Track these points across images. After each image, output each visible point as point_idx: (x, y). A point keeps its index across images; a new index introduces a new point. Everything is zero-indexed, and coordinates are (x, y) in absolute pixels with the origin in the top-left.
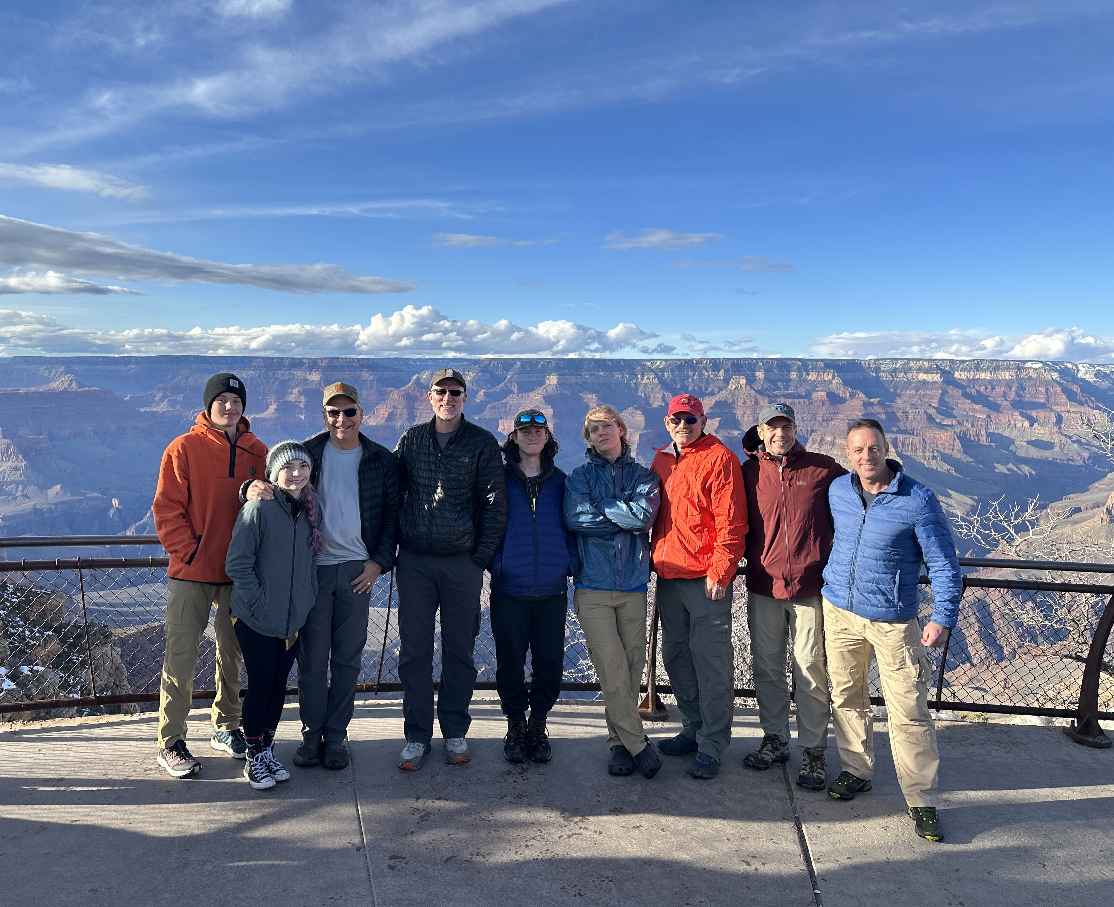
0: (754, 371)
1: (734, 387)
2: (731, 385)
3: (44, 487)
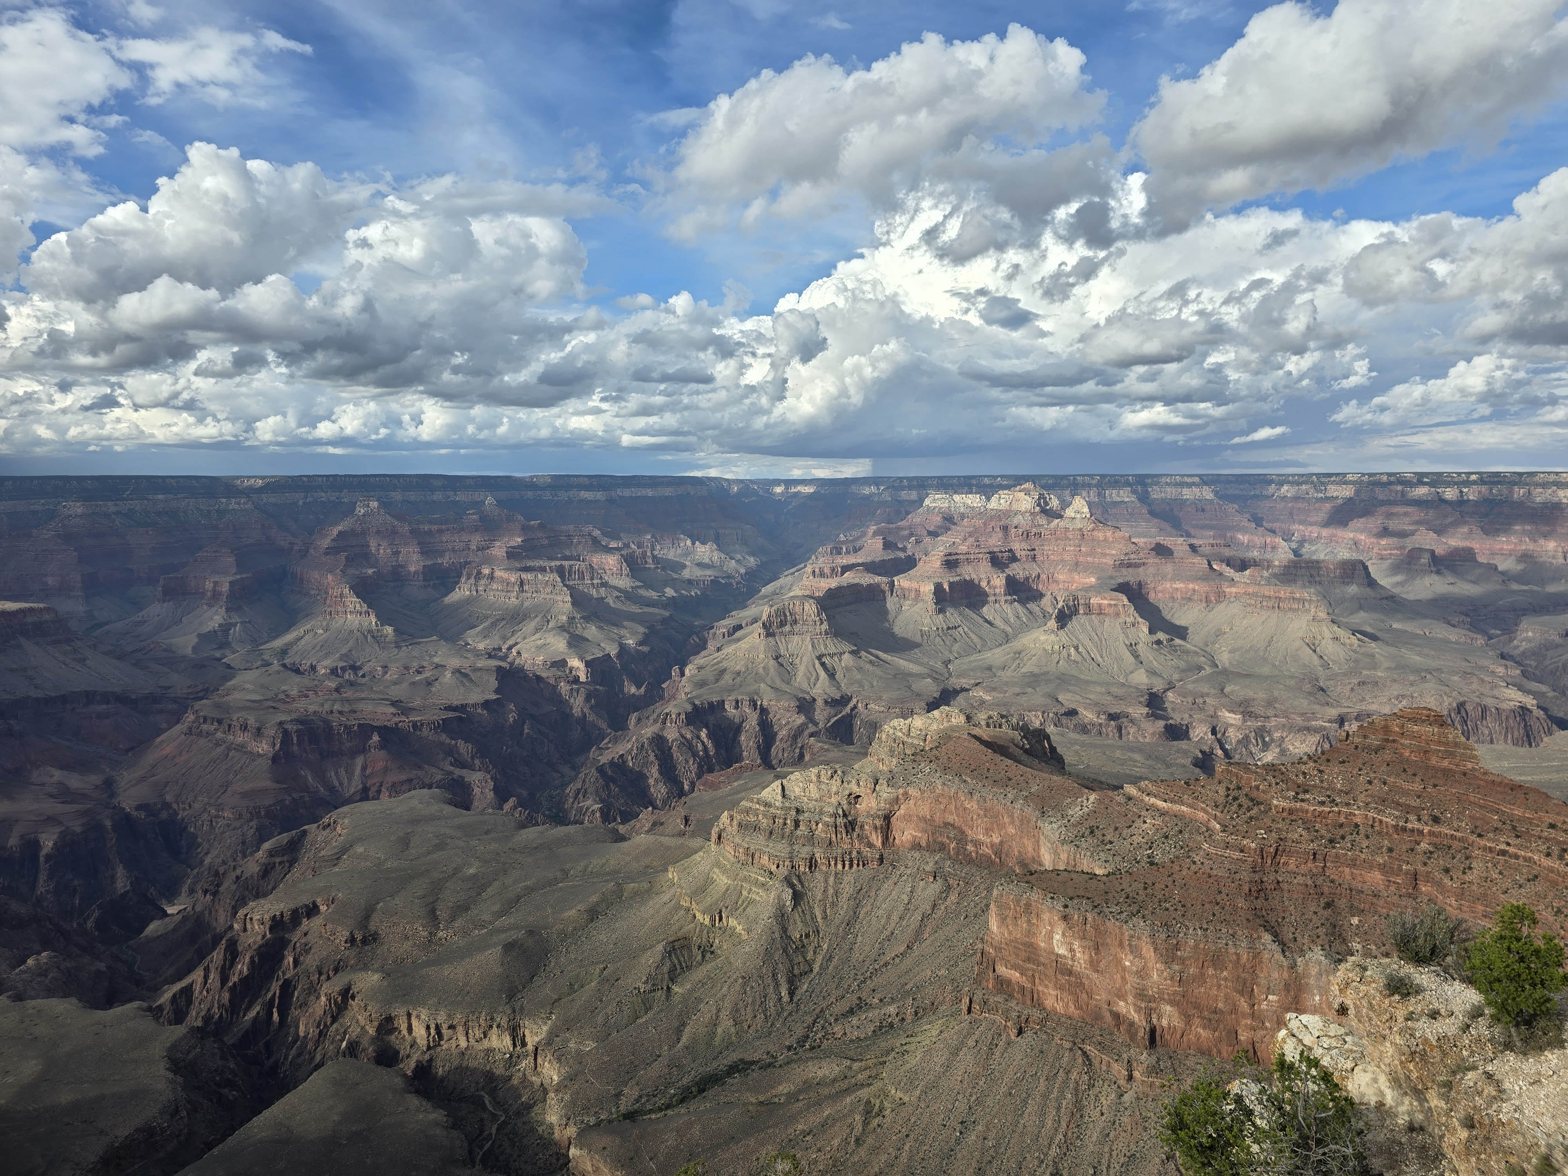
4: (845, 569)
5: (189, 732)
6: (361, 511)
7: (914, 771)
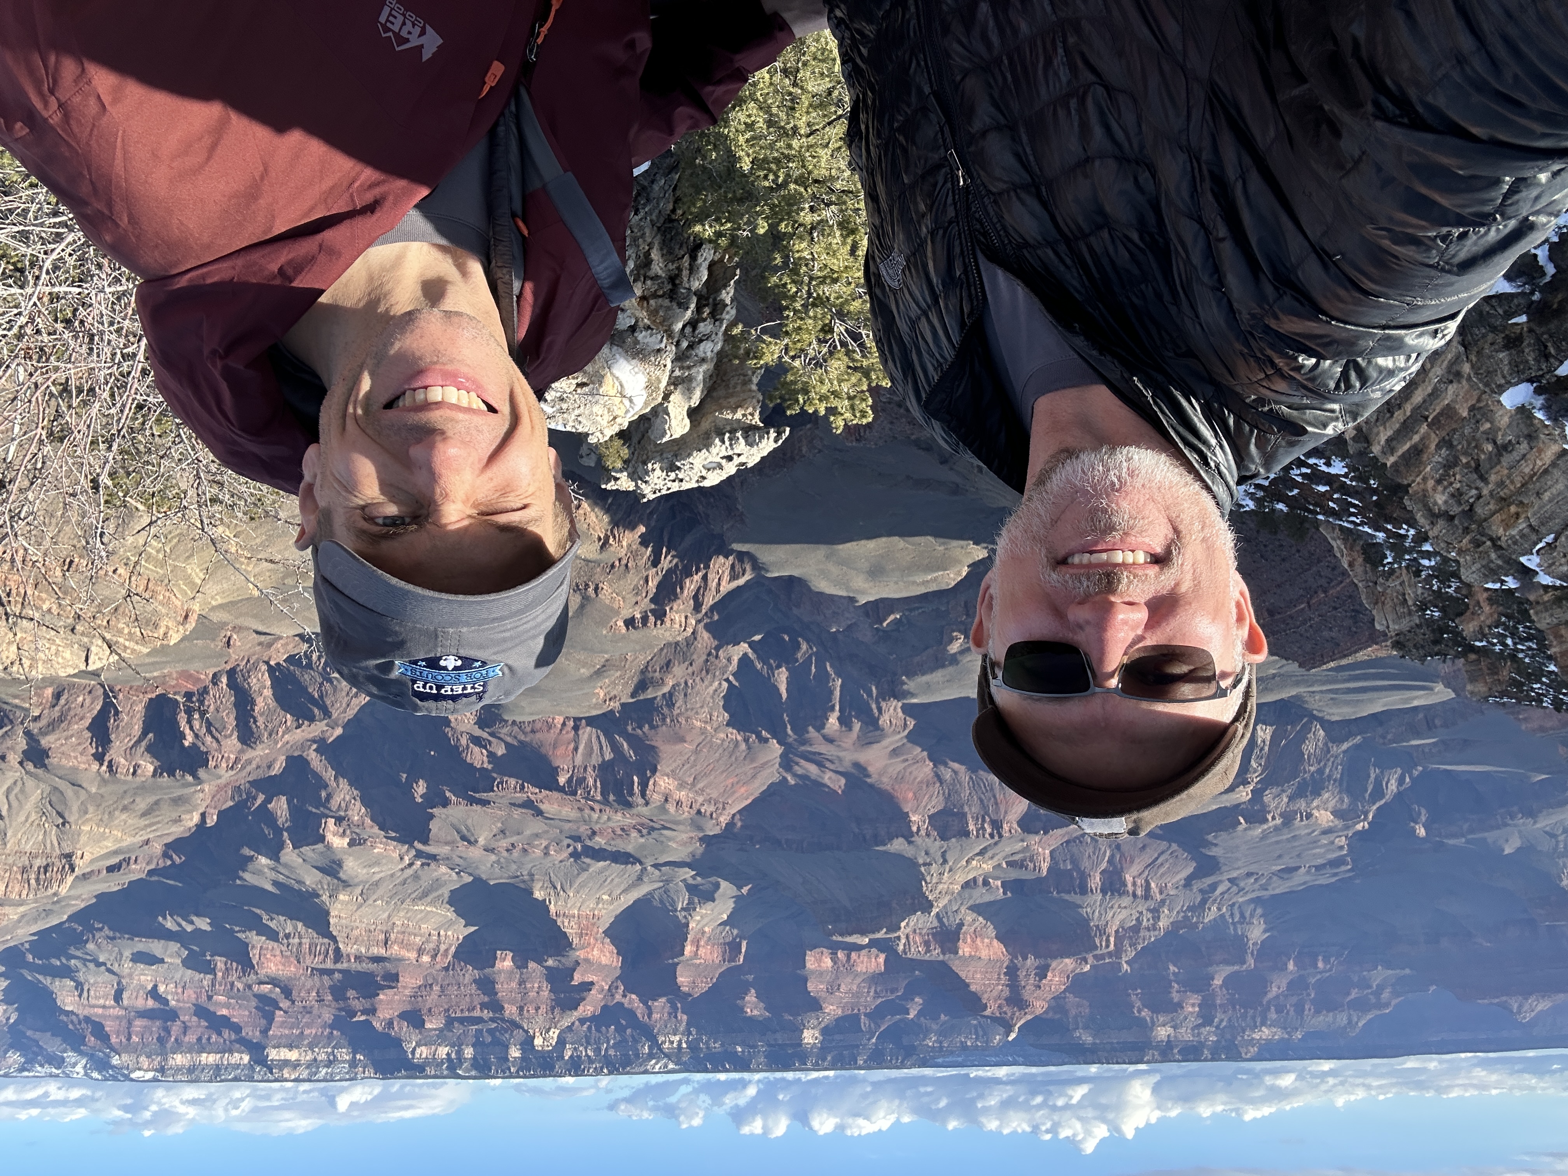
0: (523, 1059)
1: (551, 1033)
2: (555, 1036)
3: (1527, 850)
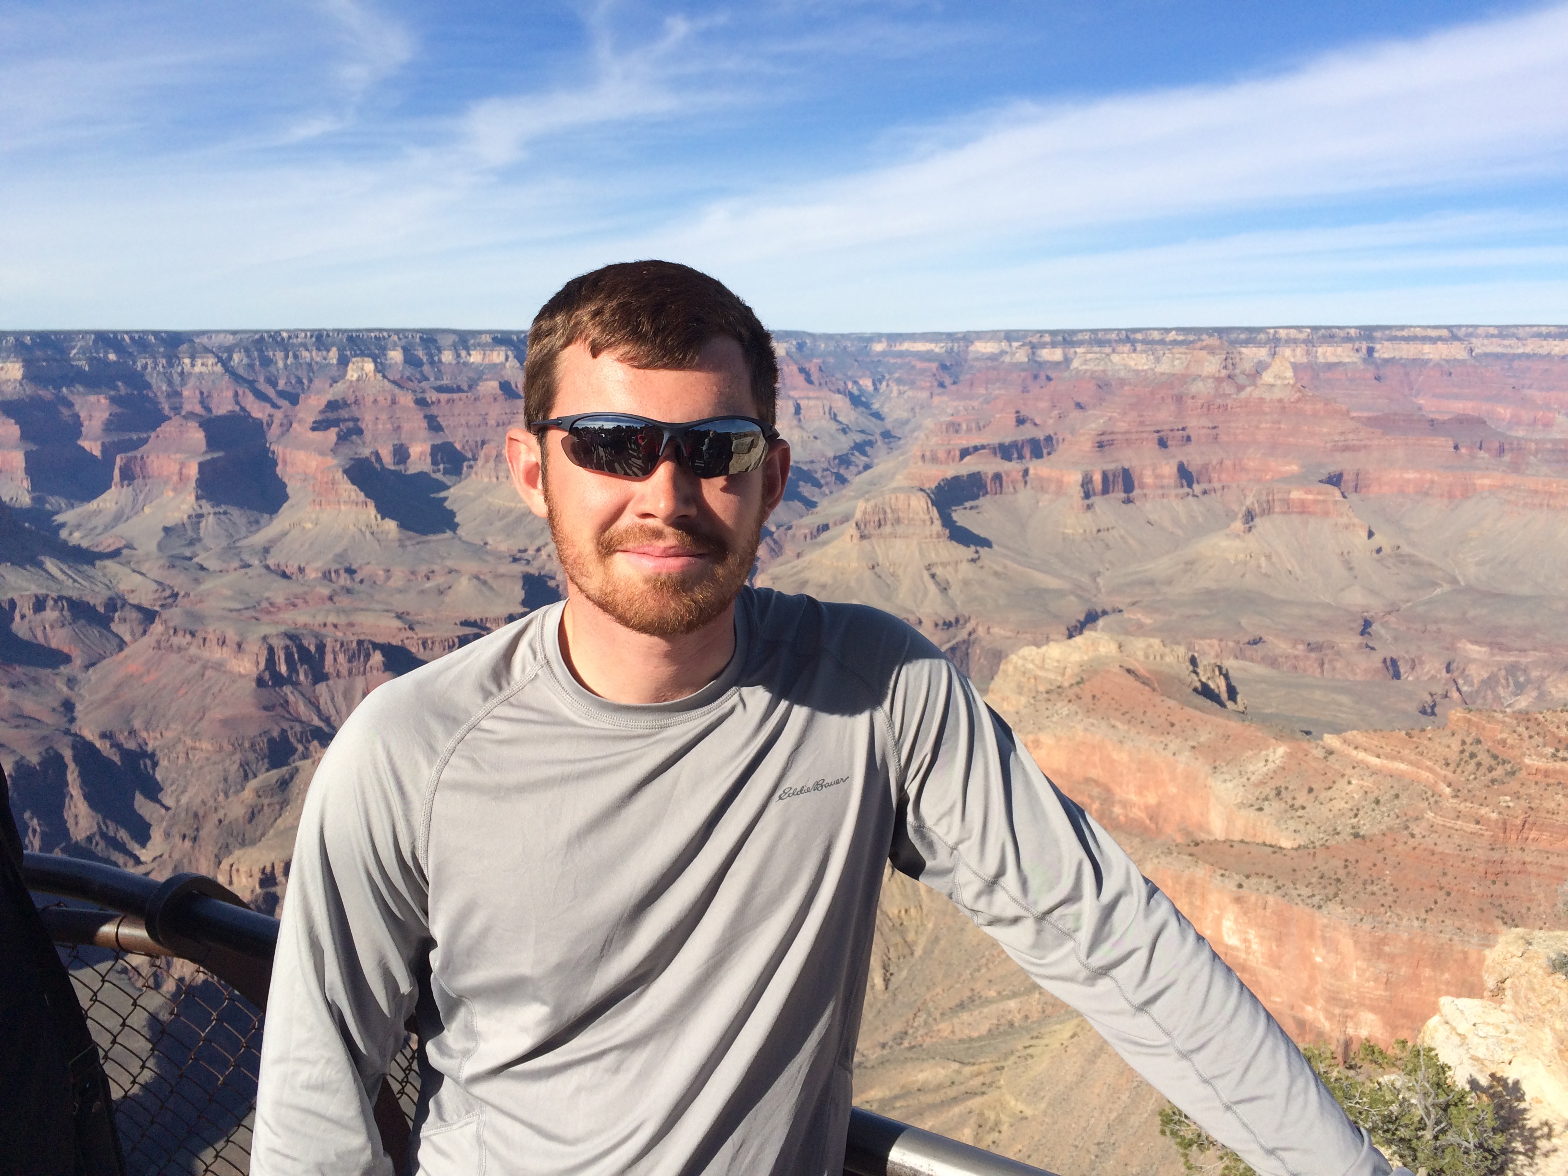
4: (965, 453)
5: (158, 646)
6: (352, 374)
7: (1047, 713)
